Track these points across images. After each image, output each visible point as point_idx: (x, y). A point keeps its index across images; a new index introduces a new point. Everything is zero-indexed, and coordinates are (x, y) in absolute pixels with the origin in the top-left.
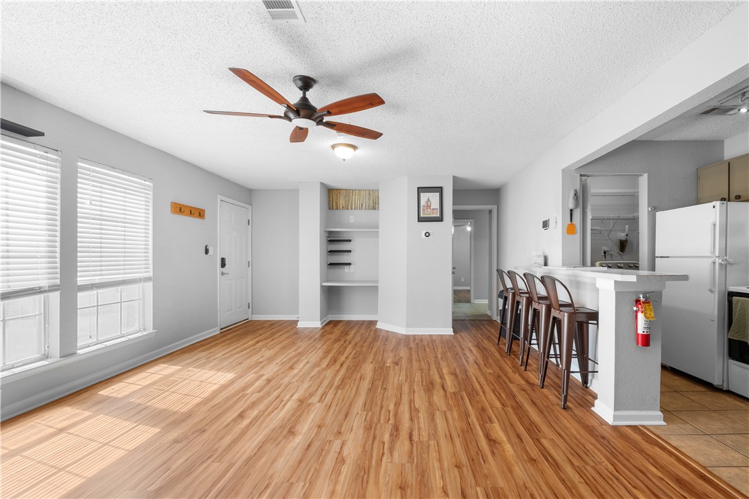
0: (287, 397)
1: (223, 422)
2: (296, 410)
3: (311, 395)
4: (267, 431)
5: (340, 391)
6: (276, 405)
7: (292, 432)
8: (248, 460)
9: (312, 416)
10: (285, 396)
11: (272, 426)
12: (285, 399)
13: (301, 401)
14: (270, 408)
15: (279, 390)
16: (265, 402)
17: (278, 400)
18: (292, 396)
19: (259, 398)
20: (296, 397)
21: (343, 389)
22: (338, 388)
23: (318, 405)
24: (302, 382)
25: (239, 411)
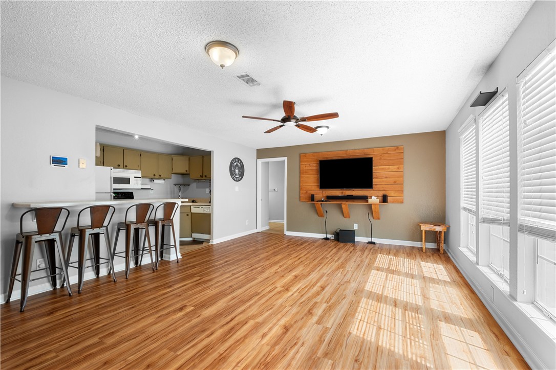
0: (295, 295)
1: (331, 287)
2: (291, 286)
3: (279, 292)
4: (307, 279)
5: (259, 291)
6: (303, 291)
7: (296, 277)
8: (313, 271)
9: (284, 281)
10: (297, 296)
11: (305, 280)
12: (297, 293)
13: (287, 290)
14: (306, 289)
15: (301, 301)
16: (310, 294)
17: (302, 294)
18: (293, 295)
19: (315, 297)
20: (290, 293)
21: (257, 292)
22: (258, 294)
23: (278, 286)
24: (281, 305)
25: (324, 291)
